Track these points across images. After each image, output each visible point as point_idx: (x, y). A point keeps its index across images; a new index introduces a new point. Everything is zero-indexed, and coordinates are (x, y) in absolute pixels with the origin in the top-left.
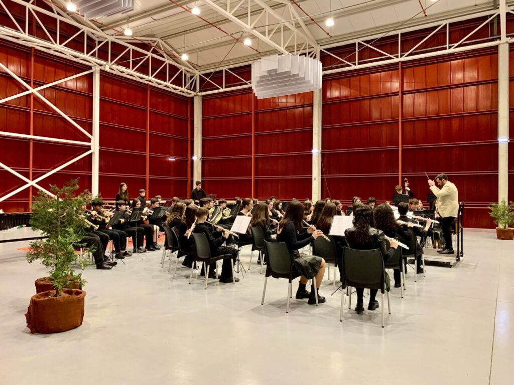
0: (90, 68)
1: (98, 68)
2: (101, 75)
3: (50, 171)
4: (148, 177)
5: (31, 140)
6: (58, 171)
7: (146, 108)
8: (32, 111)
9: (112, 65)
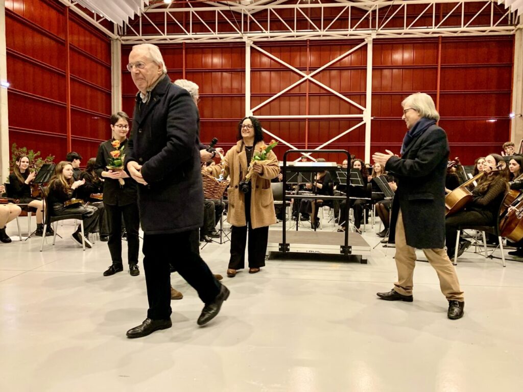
0: (363, 40)
1: (371, 38)
2: (373, 44)
3: (322, 144)
5: (307, 120)
6: (329, 144)
7: (437, 66)
8: (307, 95)
9: (380, 31)
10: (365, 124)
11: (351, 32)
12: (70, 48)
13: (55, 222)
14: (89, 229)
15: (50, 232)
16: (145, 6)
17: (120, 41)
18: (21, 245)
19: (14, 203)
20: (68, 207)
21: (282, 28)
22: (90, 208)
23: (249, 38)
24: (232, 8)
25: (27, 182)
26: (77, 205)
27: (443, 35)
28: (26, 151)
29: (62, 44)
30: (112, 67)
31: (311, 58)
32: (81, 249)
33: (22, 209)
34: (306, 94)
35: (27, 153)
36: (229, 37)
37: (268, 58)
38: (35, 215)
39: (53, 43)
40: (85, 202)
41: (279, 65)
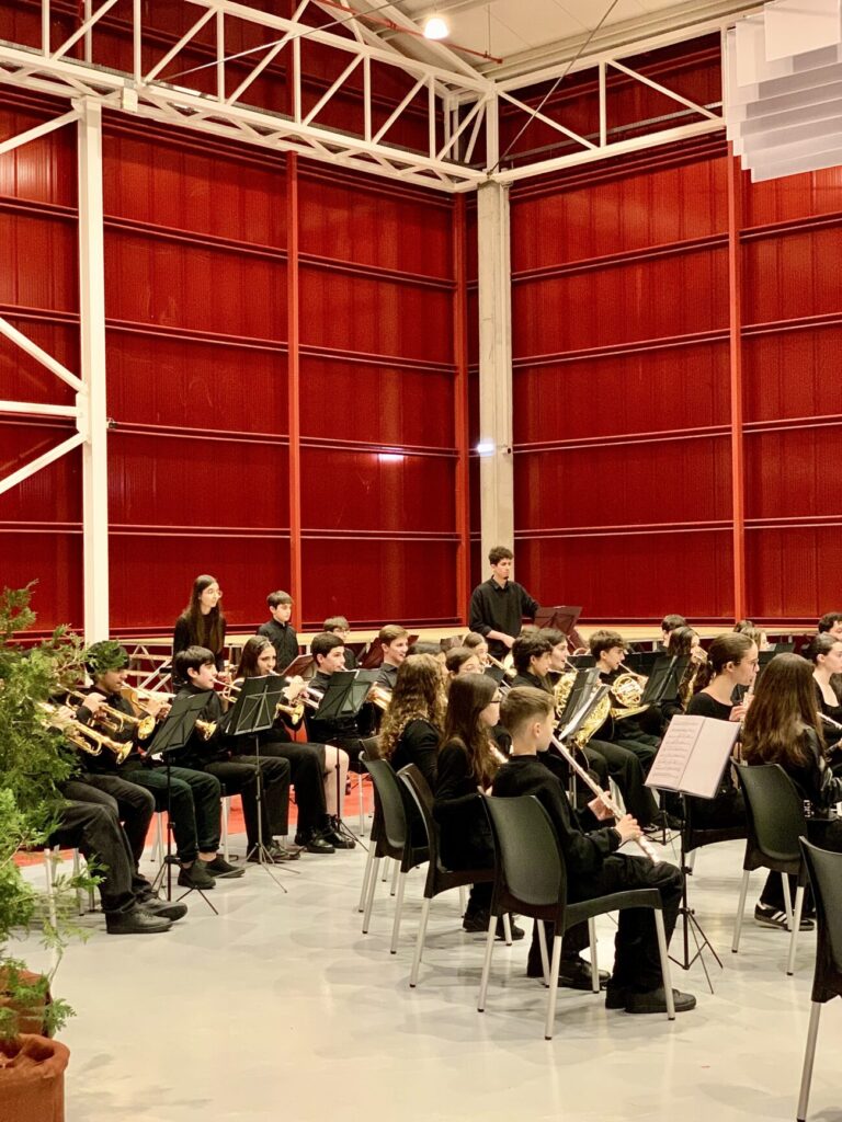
1: (95, 104)
4: (296, 535)
7: (289, 255)
10: (81, 447)
11: (49, 64)
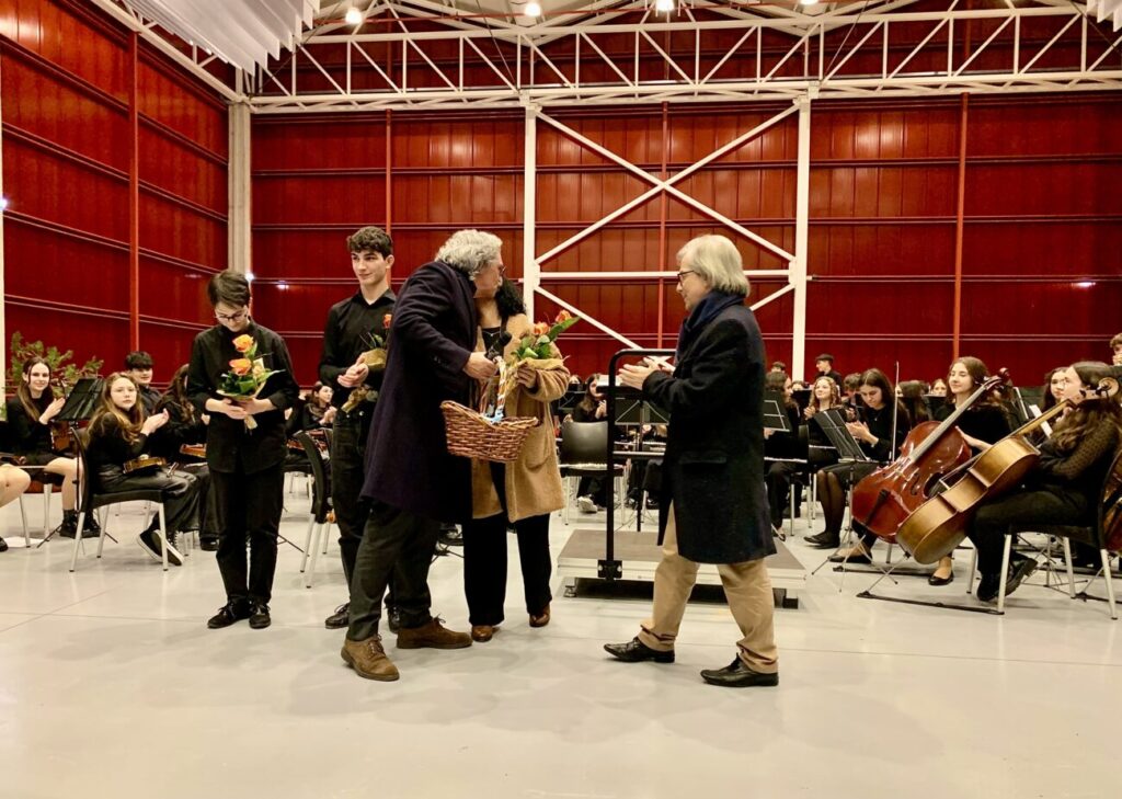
1: (807, 99)
2: (813, 112)
4: (955, 338)
5: (661, 281)
7: (959, 160)
8: (663, 226)
9: (828, 83)
10: (792, 291)
11: (763, 86)
12: (141, 123)
13: (103, 508)
14: (176, 524)
15: (92, 529)
16: (305, 29)
17: (248, 106)
18: (28, 557)
19: (15, 464)
20: (131, 475)
21: (608, 77)
22: (180, 477)
23: (534, 100)
24: (496, 33)
25: (43, 419)
26: (153, 471)
27: (971, 91)
28: (42, 350)
29: (123, 114)
30: (230, 165)
31: (671, 144)
32: (159, 568)
33: (33, 478)
34: (659, 223)
35: (45, 355)
36: (490, 98)
37: (575, 143)
38: (60, 491)
39: (103, 112)
40: (170, 462)
41: (600, 159)
